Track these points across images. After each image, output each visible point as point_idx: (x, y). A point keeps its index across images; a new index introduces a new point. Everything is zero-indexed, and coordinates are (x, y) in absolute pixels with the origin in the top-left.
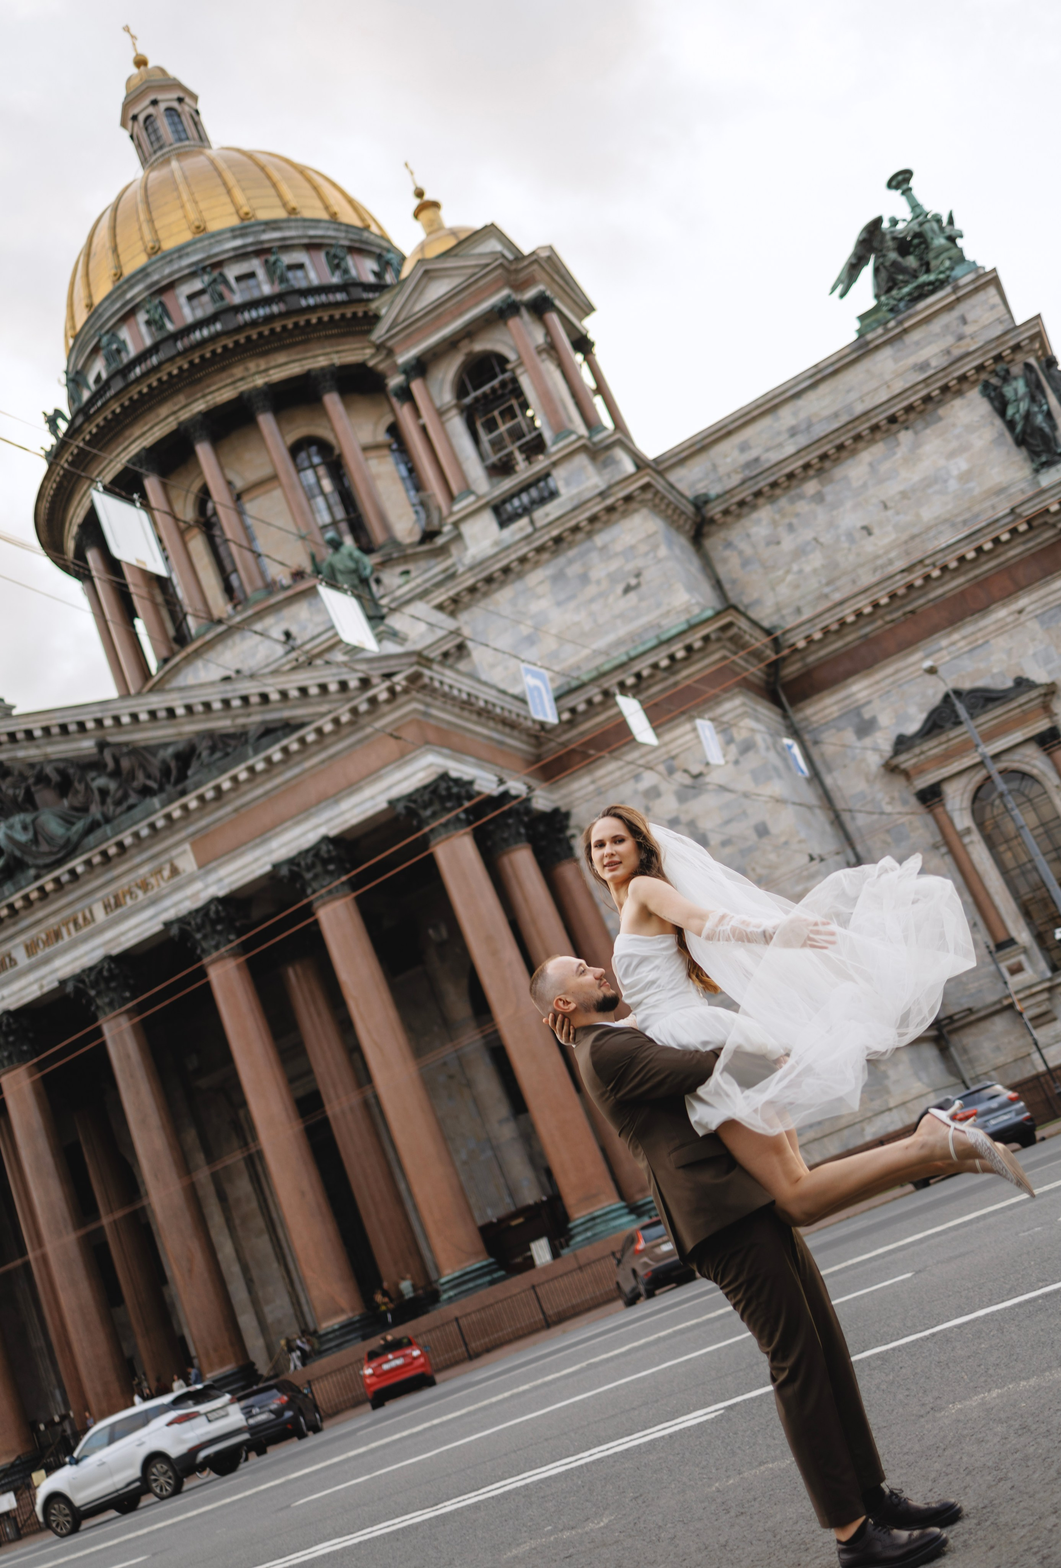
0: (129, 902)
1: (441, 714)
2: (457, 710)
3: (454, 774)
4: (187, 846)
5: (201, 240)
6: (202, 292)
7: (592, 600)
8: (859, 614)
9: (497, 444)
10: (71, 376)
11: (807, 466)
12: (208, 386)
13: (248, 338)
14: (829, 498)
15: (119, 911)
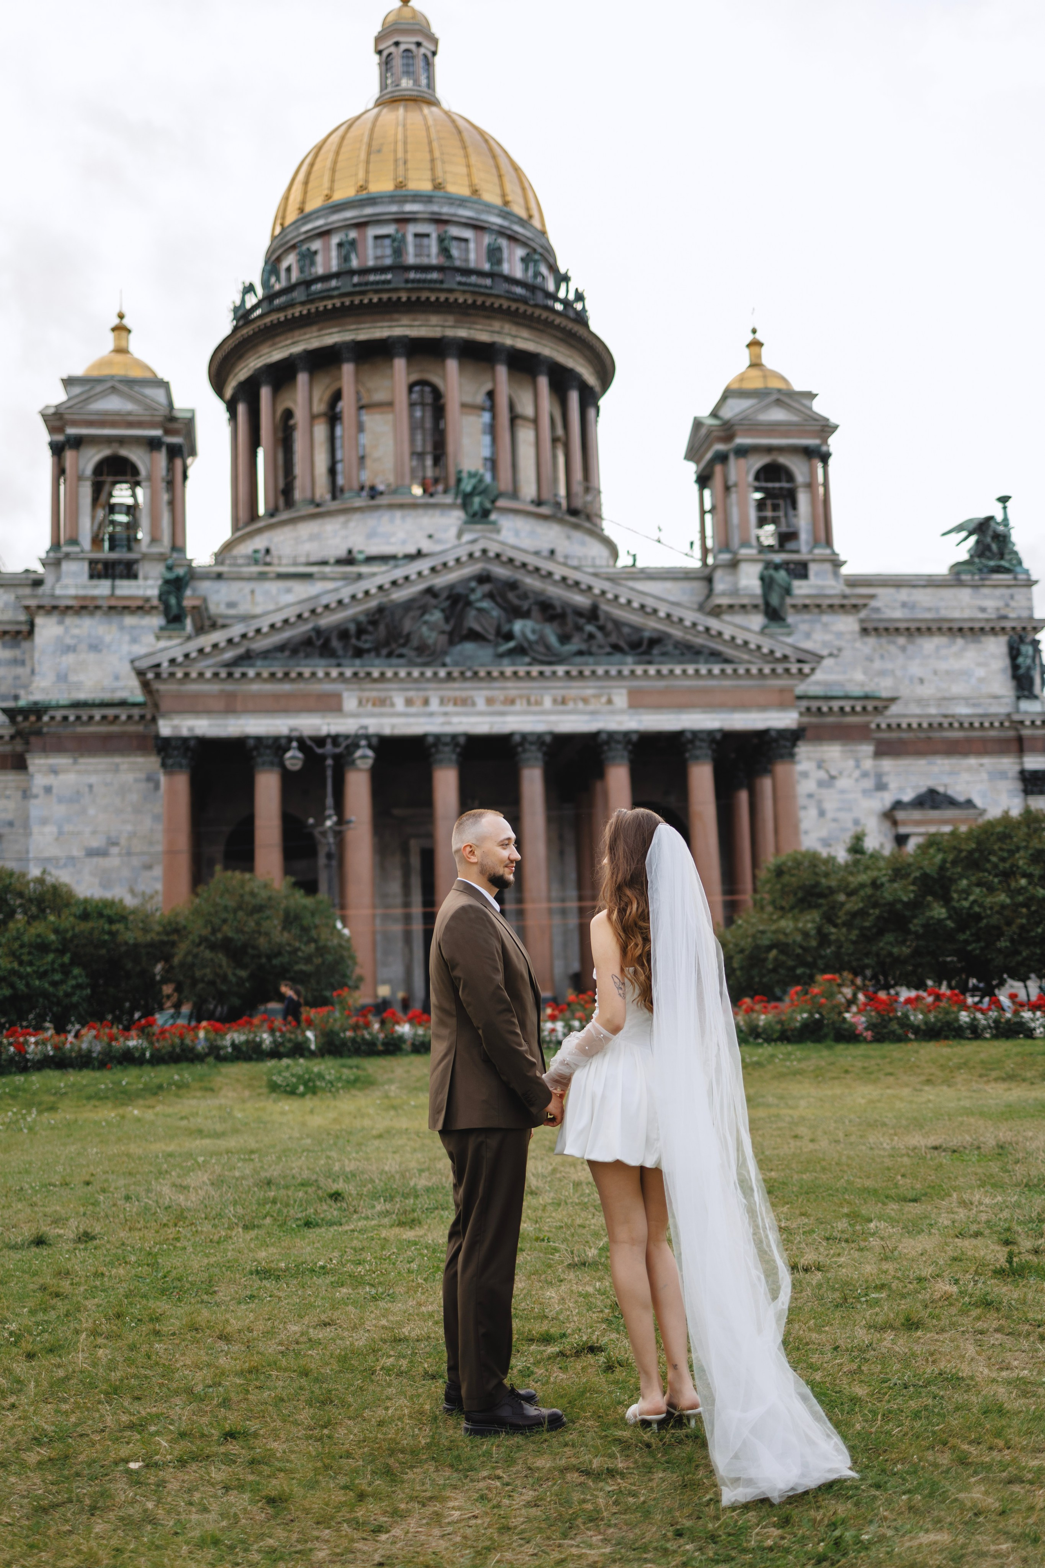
0: (571, 706)
4: (624, 692)
8: (909, 725)
11: (908, 629)
14: (907, 652)
15: (561, 708)
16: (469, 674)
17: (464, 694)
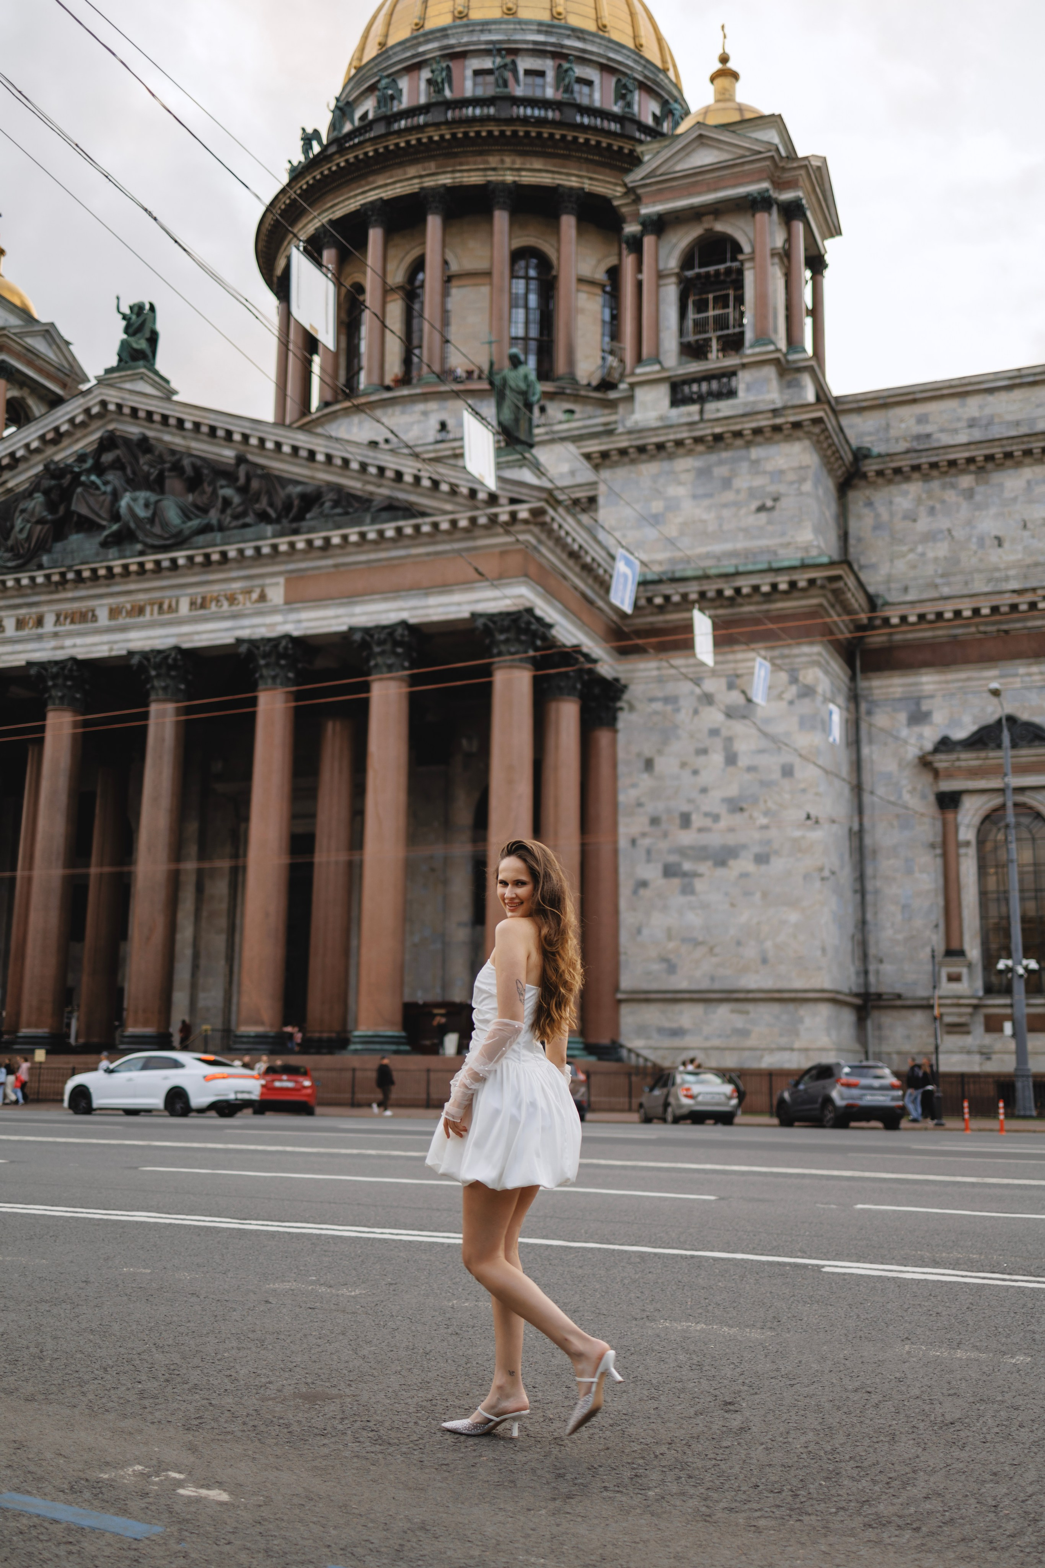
0: (213, 607)
1: (550, 555)
2: (564, 556)
3: (538, 612)
4: (281, 580)
5: (507, 22)
6: (489, 72)
7: (725, 505)
8: (958, 613)
9: (700, 326)
10: (340, 104)
11: (971, 460)
12: (461, 164)
13: (515, 133)
14: (978, 498)
15: (202, 612)
16: (70, 576)
17: (82, 605)
